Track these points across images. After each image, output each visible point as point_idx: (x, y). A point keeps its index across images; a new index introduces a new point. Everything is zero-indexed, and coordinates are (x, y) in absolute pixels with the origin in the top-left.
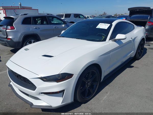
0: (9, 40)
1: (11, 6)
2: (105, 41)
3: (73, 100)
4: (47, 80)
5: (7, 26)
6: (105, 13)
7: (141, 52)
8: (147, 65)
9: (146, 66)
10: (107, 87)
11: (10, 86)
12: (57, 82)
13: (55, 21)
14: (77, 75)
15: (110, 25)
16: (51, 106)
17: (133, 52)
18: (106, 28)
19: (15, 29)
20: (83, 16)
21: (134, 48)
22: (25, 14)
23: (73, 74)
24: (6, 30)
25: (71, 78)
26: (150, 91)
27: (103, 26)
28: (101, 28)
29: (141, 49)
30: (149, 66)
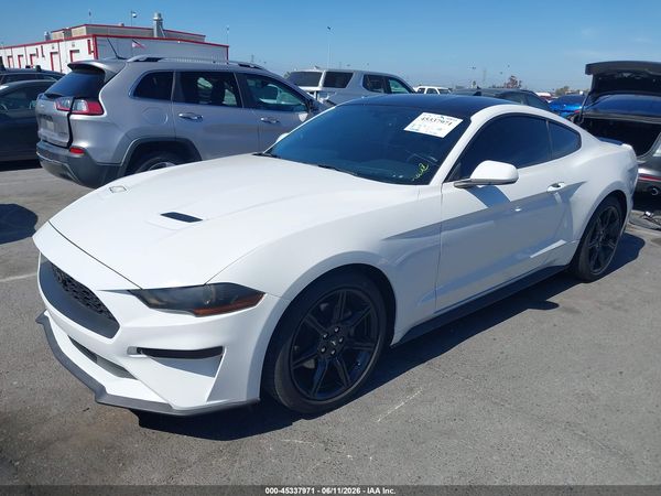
0: (77, 156)
1: (123, 26)
2: (428, 183)
3: (256, 396)
4: (160, 303)
5: (75, 98)
6: (513, 81)
7: (605, 249)
8: (618, 304)
9: (615, 308)
10: (418, 371)
11: (43, 321)
12: (197, 315)
13: (284, 99)
14: (277, 299)
15: (459, 121)
16: (168, 406)
17: (561, 242)
18: (442, 134)
19: (105, 113)
20: (403, 85)
21: (566, 225)
22: (149, 60)
23: (263, 294)
24: (69, 115)
25: (255, 305)
26: (591, 403)
27: (432, 125)
28: (423, 131)
29: (608, 237)
30: (626, 311)
